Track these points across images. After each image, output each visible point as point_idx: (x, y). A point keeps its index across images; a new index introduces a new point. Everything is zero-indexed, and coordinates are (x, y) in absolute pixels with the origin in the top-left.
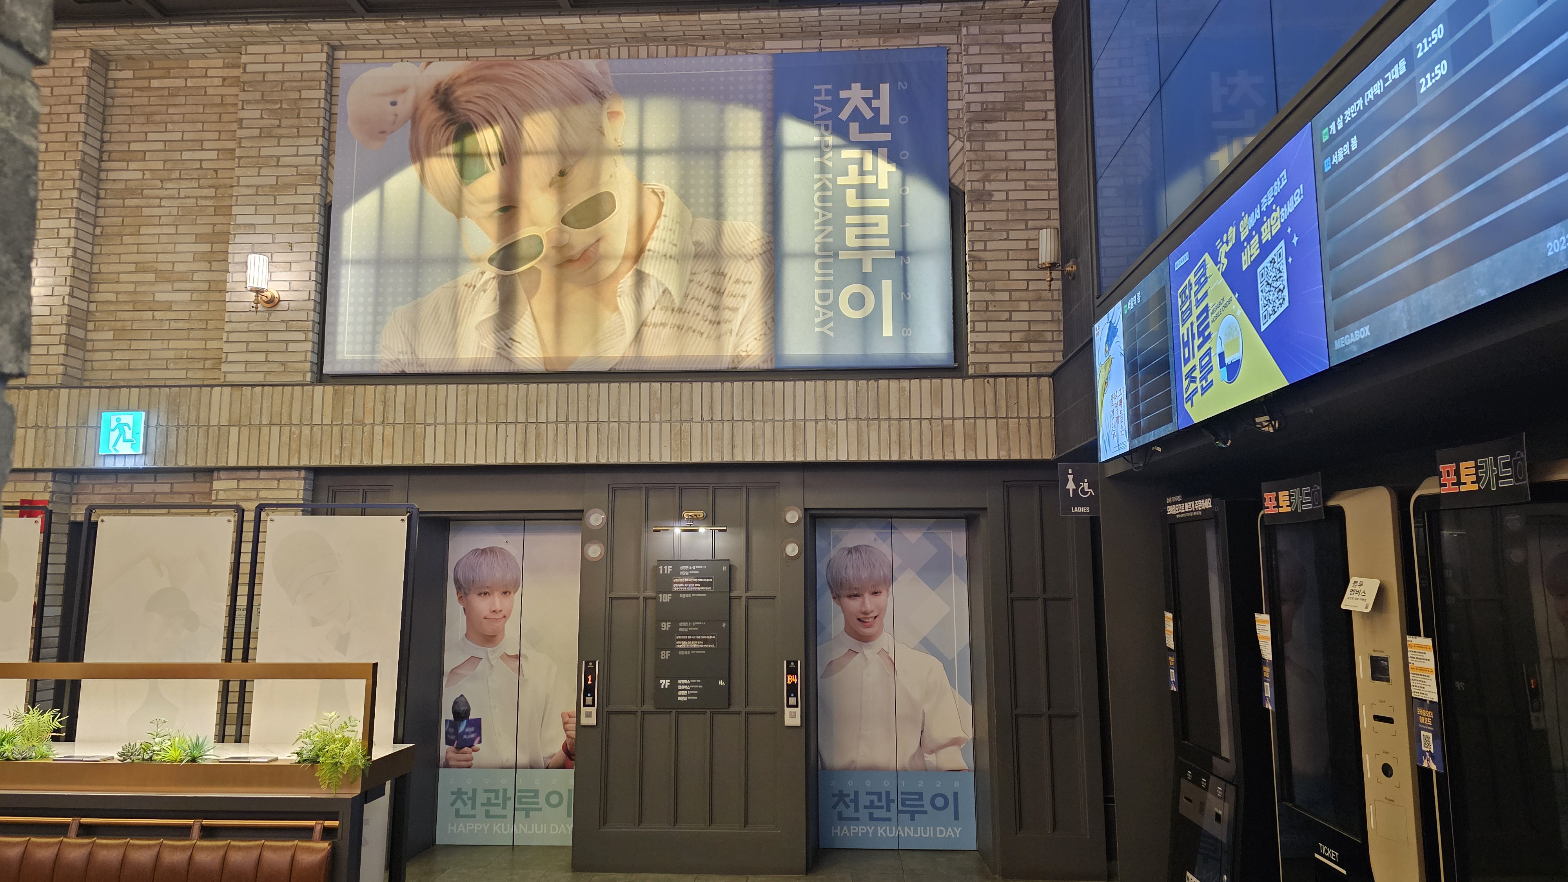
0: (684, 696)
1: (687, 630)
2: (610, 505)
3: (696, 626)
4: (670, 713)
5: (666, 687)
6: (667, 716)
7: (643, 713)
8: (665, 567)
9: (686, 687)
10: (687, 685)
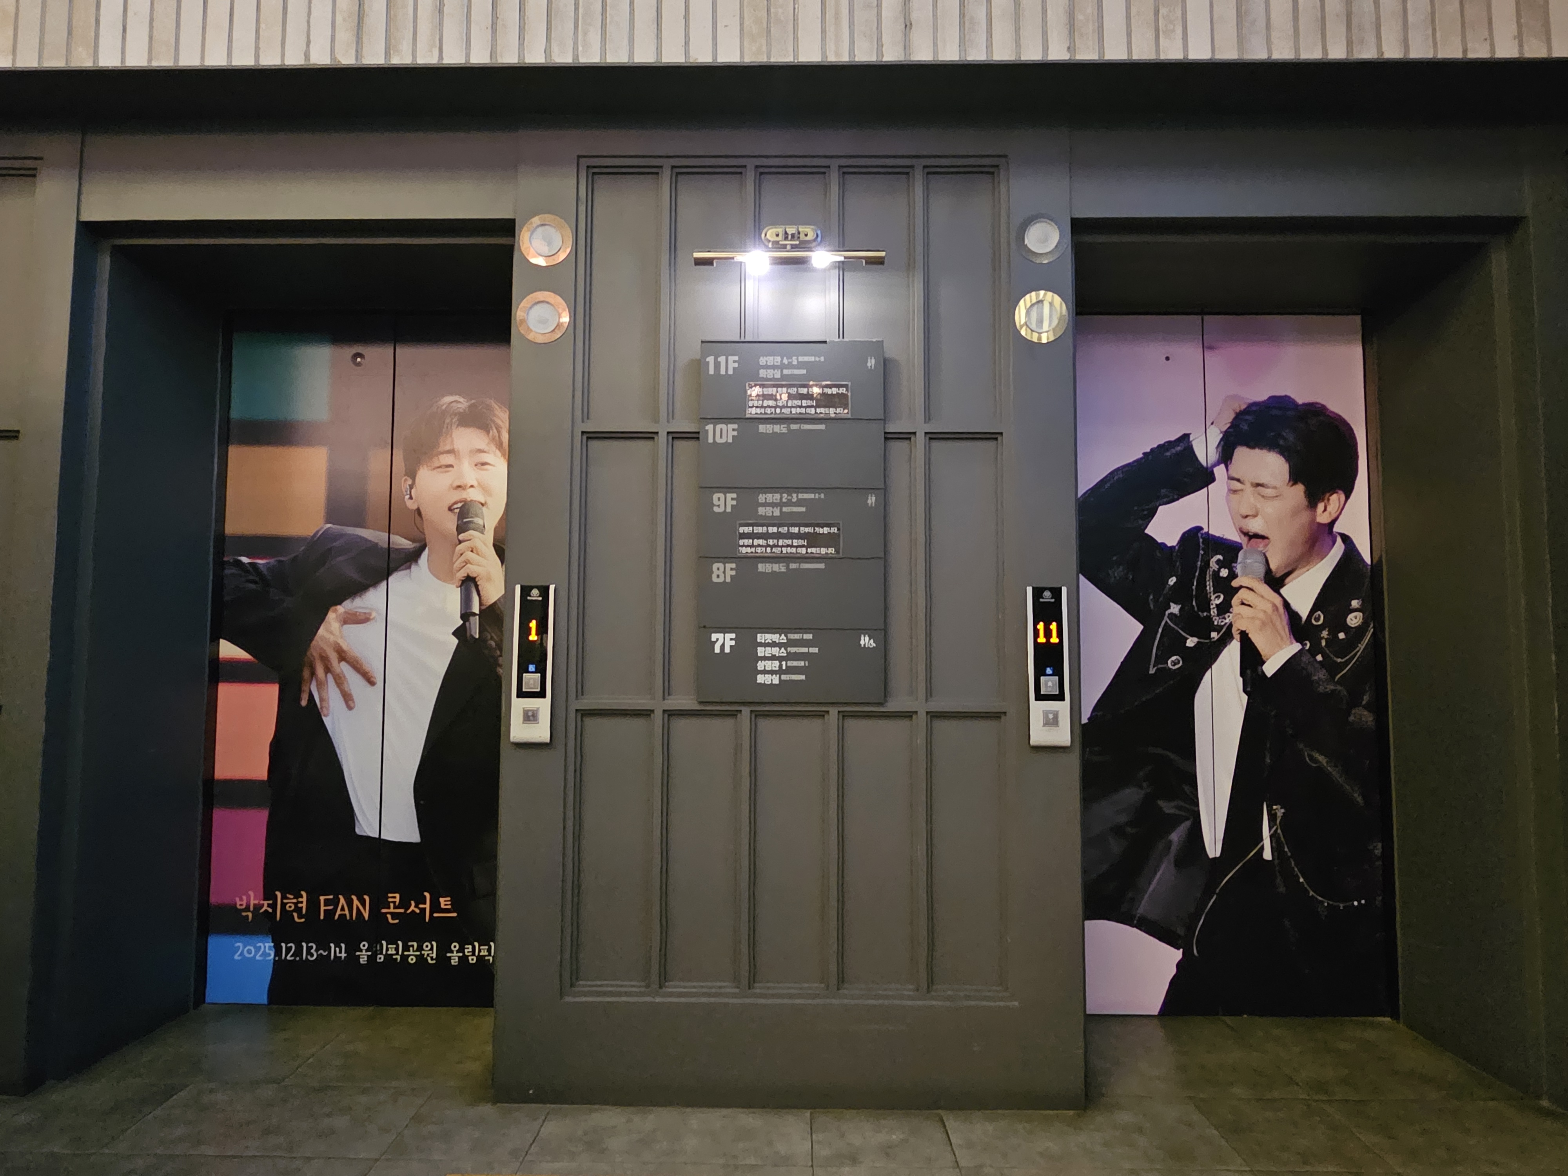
0: (772, 672)
1: (777, 512)
2: (582, 208)
3: (799, 503)
4: (734, 714)
5: (727, 650)
6: (728, 723)
7: (671, 714)
8: (722, 359)
9: (775, 651)
10: (779, 645)
